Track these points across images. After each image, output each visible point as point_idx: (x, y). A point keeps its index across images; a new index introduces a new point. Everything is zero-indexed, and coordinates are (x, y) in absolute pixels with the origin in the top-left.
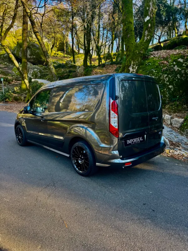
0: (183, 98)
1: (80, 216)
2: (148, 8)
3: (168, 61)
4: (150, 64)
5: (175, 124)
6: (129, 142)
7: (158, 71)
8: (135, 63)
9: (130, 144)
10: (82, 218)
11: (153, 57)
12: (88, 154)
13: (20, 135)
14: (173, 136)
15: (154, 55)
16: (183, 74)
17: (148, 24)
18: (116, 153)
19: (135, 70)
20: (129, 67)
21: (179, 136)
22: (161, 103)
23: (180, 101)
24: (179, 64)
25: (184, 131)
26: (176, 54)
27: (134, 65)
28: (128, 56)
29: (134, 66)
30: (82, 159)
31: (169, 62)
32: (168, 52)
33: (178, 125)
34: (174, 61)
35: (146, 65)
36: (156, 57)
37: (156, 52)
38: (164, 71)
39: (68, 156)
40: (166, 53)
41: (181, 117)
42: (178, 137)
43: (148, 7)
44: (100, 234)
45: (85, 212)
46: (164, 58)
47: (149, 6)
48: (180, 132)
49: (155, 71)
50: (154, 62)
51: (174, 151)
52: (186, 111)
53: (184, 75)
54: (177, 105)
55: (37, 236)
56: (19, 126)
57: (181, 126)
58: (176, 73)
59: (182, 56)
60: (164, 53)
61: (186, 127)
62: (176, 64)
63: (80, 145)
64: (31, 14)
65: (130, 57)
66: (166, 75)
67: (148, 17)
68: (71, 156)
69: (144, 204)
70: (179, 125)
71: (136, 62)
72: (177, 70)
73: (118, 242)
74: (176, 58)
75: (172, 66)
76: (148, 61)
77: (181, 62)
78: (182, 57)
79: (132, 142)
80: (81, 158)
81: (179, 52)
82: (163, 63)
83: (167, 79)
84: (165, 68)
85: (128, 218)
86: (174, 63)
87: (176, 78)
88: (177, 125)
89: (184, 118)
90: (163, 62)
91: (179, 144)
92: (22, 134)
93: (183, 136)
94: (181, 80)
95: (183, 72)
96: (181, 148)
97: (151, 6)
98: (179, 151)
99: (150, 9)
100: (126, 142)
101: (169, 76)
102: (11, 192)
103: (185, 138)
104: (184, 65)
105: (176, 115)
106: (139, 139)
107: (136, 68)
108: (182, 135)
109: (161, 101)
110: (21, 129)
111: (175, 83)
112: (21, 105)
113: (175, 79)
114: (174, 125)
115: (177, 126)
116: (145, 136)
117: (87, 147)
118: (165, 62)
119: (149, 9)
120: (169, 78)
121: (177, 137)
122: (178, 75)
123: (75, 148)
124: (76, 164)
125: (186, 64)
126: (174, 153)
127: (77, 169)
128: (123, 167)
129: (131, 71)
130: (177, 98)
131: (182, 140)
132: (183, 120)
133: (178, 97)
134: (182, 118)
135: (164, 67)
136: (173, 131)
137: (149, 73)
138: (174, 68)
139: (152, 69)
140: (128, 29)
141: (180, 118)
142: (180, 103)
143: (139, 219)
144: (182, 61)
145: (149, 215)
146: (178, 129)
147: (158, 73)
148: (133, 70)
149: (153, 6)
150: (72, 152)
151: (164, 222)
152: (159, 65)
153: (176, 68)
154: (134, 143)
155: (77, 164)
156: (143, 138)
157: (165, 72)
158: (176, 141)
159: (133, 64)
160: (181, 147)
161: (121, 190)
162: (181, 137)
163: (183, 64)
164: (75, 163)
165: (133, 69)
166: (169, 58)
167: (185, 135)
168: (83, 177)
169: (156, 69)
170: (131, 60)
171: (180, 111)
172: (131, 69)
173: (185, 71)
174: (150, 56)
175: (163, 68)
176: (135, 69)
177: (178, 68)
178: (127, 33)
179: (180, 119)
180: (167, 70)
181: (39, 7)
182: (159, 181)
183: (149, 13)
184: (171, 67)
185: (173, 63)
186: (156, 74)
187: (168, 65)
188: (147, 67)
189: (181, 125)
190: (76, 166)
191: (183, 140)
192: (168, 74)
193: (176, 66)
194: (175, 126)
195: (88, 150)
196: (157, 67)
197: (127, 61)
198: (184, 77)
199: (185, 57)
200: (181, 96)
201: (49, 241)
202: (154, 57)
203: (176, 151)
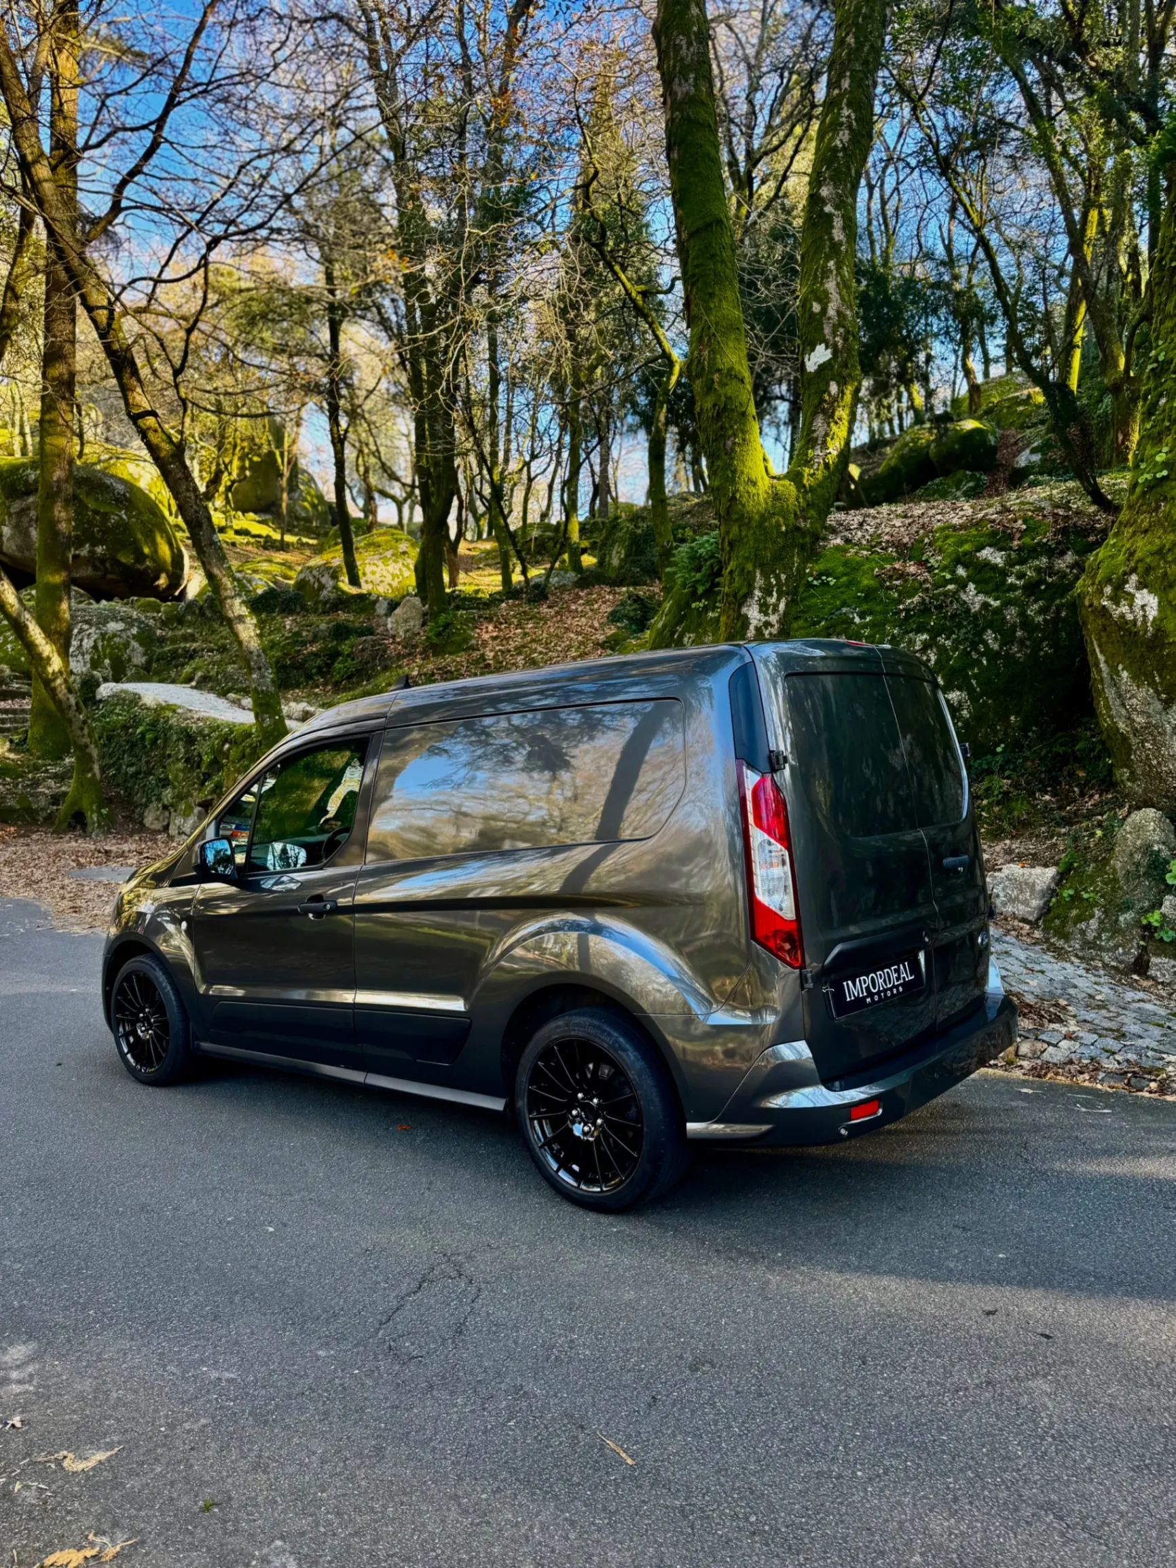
0: (1027, 753)
1: (674, 1405)
2: (816, 308)
3: (927, 561)
4: (832, 581)
5: (1013, 900)
6: (854, 989)
7: (880, 617)
8: (773, 581)
9: (859, 1001)
10: (693, 1412)
11: (839, 541)
12: (632, 1075)
13: (147, 1019)
14: (1017, 968)
15: (847, 534)
16: (1014, 626)
17: (828, 385)
18: (797, 1051)
19: (773, 619)
20: (741, 605)
21: (1045, 966)
22: (966, 783)
23: (1014, 770)
24: (987, 577)
25: (1066, 937)
26: (962, 527)
27: (767, 591)
28: (730, 544)
29: (771, 595)
30: (591, 1115)
31: (930, 569)
32: (917, 512)
33: (1026, 903)
34: (958, 561)
35: (810, 585)
36: (859, 544)
37: (854, 518)
38: (908, 617)
39: (497, 1104)
40: (907, 521)
41: (1036, 860)
42: (1042, 972)
43: (819, 301)
44: (819, 1474)
45: (693, 1385)
46: (899, 546)
47: (824, 299)
48: (1047, 940)
49: (862, 616)
50: (853, 568)
51: (1039, 1045)
52: (1058, 825)
53: (1019, 634)
54: (1006, 794)
55: (488, 1523)
56: (136, 963)
57: (1046, 911)
58: (976, 626)
59: (994, 533)
60: (898, 523)
61: (1074, 912)
62: (970, 578)
63: (577, 1033)
64: (111, 312)
65: (743, 552)
66: (925, 636)
67: (820, 348)
68: (522, 1104)
69: (989, 1313)
70: (1035, 903)
71: (777, 578)
72: (977, 606)
73: (924, 1497)
74: (967, 547)
75: (951, 587)
76: (820, 566)
77: (994, 567)
78: (999, 539)
79: (868, 988)
80: (586, 1107)
81: (980, 516)
82: (902, 575)
83: (933, 658)
84: (916, 599)
85: (929, 1383)
86: (961, 571)
87: (978, 652)
88: (1021, 907)
89: (1056, 864)
90: (897, 566)
91: (1057, 1005)
92: (160, 1009)
93: (1067, 965)
94: (1009, 658)
95: (1011, 614)
96: (1072, 1027)
97: (835, 296)
98: (1065, 1044)
99: (831, 312)
100: (840, 993)
101: (941, 640)
102: (224, 1332)
103: (1082, 972)
104: (1010, 580)
105: (1009, 852)
106: (897, 971)
107: (782, 606)
108: (1060, 954)
109: (964, 773)
110: (160, 977)
111: (975, 676)
112: (34, 848)
113: (974, 654)
114: (1004, 904)
115: (1021, 910)
116: (922, 956)
117: (621, 1040)
118: (912, 569)
119: (824, 310)
120: (942, 650)
121: (1037, 968)
122: (989, 636)
123: (546, 1054)
124: (551, 1149)
125: (1021, 576)
126: (1045, 1056)
127: (563, 1174)
128: (843, 1132)
129: (754, 623)
130: (999, 758)
131: (1067, 984)
132: (1051, 872)
133: (999, 749)
134: (1046, 866)
135: (906, 593)
136: (1008, 938)
137: (827, 628)
138: (964, 597)
139: (844, 610)
140: (725, 408)
141: (1033, 867)
142: (1016, 786)
143: (988, 1383)
144: (999, 560)
145: (1034, 1359)
146: (1034, 925)
147: (877, 626)
148: (764, 619)
149: (842, 299)
150: (523, 1078)
151: (1119, 1381)
152: (882, 586)
153: (973, 597)
154: (879, 993)
155: (556, 1147)
156: (915, 967)
157: (915, 620)
158: (1038, 991)
159: (760, 589)
160: (1072, 1022)
161: (842, 1259)
162: (1058, 970)
163: (1004, 573)
164: (548, 1143)
165: (766, 614)
166: (930, 544)
167: (1077, 956)
168: (604, 1220)
169: (865, 607)
170: (749, 567)
171: (1025, 824)
172: (753, 613)
173: (1022, 614)
174: (825, 539)
175: (900, 602)
176: (775, 610)
177: (981, 598)
178: (722, 428)
179: (1033, 871)
180: (924, 609)
181: (165, 276)
182: (1020, 1196)
183: (827, 330)
184: (945, 594)
185: (953, 572)
186: (867, 632)
187: (926, 581)
188: (813, 596)
189: (1047, 903)
190: (556, 1157)
191: (1075, 981)
192: (935, 633)
193: (971, 586)
194: (1010, 909)
195: (631, 1058)
196: (870, 594)
197: (731, 572)
198: (1022, 643)
199: (1012, 539)
200: (1015, 746)
201: (567, 1539)
202: (847, 541)
203: (1049, 1044)
